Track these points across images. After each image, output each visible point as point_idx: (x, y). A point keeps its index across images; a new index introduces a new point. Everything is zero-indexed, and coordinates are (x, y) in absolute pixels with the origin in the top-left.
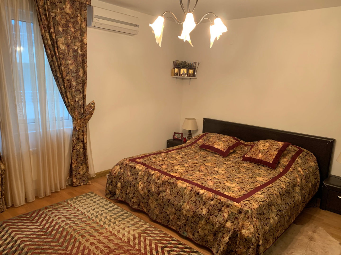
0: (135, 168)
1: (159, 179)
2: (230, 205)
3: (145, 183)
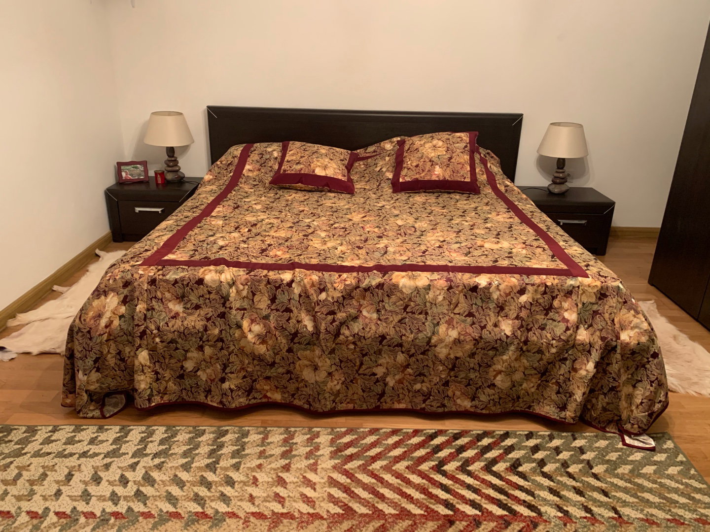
0: (200, 282)
1: (322, 290)
2: (574, 287)
3: (266, 317)
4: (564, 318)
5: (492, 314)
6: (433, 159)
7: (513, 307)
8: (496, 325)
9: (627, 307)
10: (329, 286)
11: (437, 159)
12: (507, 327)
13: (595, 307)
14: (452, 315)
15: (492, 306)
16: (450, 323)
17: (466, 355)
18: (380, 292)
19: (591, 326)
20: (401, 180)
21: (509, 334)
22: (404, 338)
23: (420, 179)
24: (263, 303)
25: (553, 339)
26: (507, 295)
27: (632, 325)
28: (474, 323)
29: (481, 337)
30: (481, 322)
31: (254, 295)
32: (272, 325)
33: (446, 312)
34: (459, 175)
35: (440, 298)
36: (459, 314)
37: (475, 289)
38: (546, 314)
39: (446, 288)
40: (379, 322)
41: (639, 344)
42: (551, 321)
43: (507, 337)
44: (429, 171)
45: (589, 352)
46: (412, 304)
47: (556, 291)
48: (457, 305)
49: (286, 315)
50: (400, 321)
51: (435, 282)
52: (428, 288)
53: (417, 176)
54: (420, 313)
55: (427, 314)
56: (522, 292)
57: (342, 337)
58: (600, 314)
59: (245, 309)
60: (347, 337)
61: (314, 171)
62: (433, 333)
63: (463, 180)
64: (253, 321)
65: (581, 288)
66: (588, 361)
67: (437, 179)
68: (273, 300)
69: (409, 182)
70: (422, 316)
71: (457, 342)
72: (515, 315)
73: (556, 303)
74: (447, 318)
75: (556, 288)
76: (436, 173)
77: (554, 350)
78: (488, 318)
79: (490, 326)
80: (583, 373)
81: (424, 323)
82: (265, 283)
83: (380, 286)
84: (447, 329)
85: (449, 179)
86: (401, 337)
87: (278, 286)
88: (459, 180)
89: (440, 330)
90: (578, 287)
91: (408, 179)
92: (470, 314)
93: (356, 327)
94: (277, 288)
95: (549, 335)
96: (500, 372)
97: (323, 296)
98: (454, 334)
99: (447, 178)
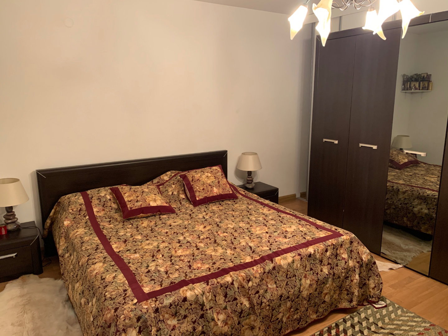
0: (185, 299)
1: (249, 281)
2: (342, 242)
3: (225, 308)
4: (343, 258)
5: (318, 266)
6: (211, 184)
7: (325, 260)
8: (321, 271)
9: (360, 245)
10: (252, 277)
11: (212, 183)
12: (326, 270)
13: (350, 249)
14: (305, 272)
15: (317, 261)
16: (305, 277)
17: (314, 291)
18: (274, 271)
19: (351, 258)
20: (197, 199)
21: (327, 273)
22: (290, 293)
23: (208, 196)
24: (221, 299)
25: (342, 269)
26: (322, 254)
27: (364, 252)
28: (314, 273)
29: (318, 279)
30: (316, 272)
31: (215, 296)
32: (230, 312)
33: (302, 272)
34: (226, 190)
35: (299, 265)
36: (308, 271)
37: (310, 256)
38: (336, 258)
39: (300, 260)
40: (277, 289)
41: (368, 260)
42: (339, 261)
43: (327, 275)
44: (211, 191)
45: (355, 270)
46: (289, 273)
47: (337, 246)
48: (306, 267)
49: (235, 302)
50: (286, 285)
51: (295, 258)
52: (293, 262)
53: (206, 195)
54: (293, 277)
55: (295, 276)
56: (326, 251)
57: (263, 304)
58: (353, 251)
59: (212, 308)
60: (266, 303)
61: (149, 204)
62: (301, 285)
63: (229, 193)
64: (218, 313)
65: (345, 241)
66: (356, 275)
67: (216, 195)
68: (226, 296)
69: (202, 199)
70: (294, 278)
71: (311, 285)
72: (327, 263)
73: (338, 252)
74: (304, 275)
75: (337, 244)
76: (215, 191)
77: (343, 275)
78: (318, 269)
79: (320, 273)
80: (355, 281)
81: (296, 281)
82: (219, 287)
83: (274, 268)
84: (305, 280)
85: (222, 194)
86: (288, 292)
87: (227, 287)
88: (227, 193)
89: (303, 282)
90: (344, 241)
91: (201, 197)
92: (311, 269)
93: (268, 296)
94: (226, 288)
95: (340, 268)
96: (326, 294)
97: (250, 284)
98: (308, 282)
99: (221, 193)
